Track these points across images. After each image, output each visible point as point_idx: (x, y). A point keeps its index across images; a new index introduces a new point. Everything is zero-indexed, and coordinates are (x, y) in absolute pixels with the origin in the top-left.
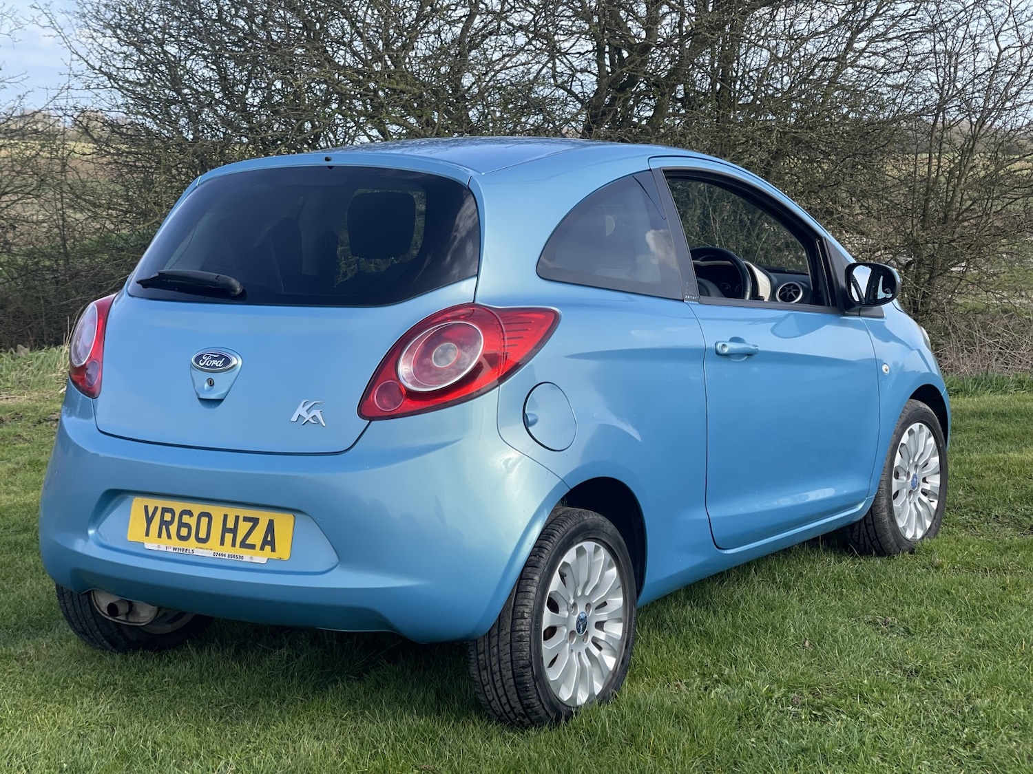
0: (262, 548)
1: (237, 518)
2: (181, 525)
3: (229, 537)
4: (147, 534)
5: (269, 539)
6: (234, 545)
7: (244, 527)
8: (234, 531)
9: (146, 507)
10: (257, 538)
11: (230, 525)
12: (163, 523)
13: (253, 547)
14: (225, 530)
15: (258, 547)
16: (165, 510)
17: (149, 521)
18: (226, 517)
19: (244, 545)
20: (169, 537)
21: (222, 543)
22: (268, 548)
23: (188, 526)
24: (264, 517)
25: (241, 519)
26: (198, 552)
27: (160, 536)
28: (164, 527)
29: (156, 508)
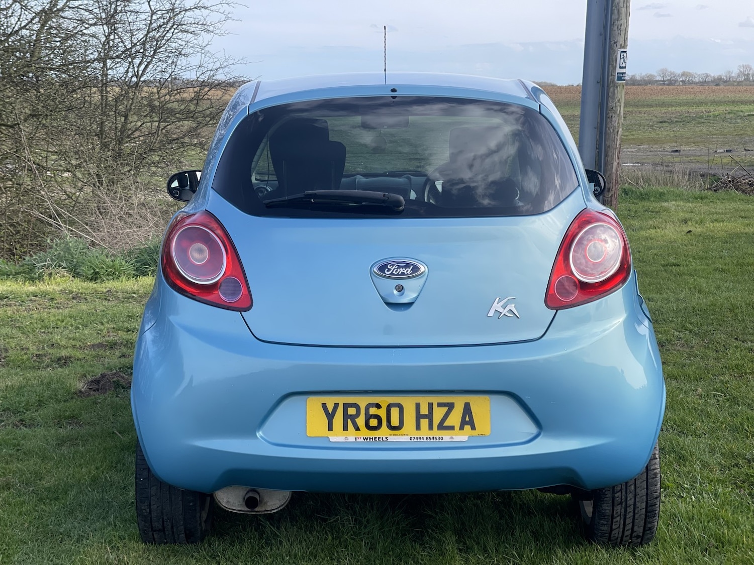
0: (462, 428)
1: (431, 405)
2: (368, 417)
3: (424, 423)
4: (330, 428)
5: (467, 419)
6: (431, 427)
8: (430, 416)
9: (324, 406)
10: (455, 418)
11: (424, 410)
12: (346, 416)
13: (452, 428)
14: (419, 416)
15: (457, 427)
16: (346, 406)
17: (330, 417)
18: (418, 406)
19: (441, 427)
20: (357, 429)
21: (418, 427)
24: (459, 402)
25: (435, 406)
27: (345, 428)
28: (349, 421)
29: (336, 406)
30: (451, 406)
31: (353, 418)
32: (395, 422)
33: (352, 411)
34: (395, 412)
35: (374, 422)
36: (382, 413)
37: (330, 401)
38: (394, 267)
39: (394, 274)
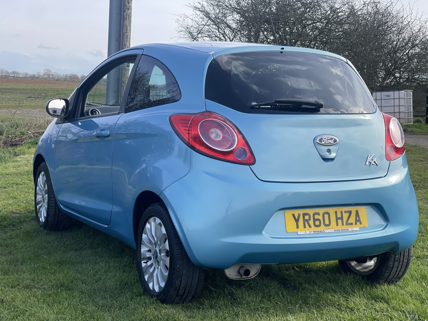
0: (356, 224)
1: (342, 212)
2: (315, 220)
3: (340, 221)
4: (298, 227)
5: (358, 219)
6: (343, 225)
7: (346, 216)
8: (342, 218)
9: (293, 215)
11: (339, 215)
12: (304, 220)
13: (352, 224)
14: (337, 219)
15: (354, 223)
16: (304, 215)
17: (297, 221)
19: (347, 224)
20: (310, 226)
21: (337, 225)
22: (358, 223)
23: (318, 220)
25: (343, 212)
26: (326, 231)
27: (305, 227)
28: (306, 222)
29: (299, 215)
30: (350, 213)
31: (308, 221)
32: (327, 222)
33: (307, 217)
34: (326, 216)
35: (317, 223)
36: (320, 217)
37: (296, 212)
38: (326, 140)
39: (326, 143)
